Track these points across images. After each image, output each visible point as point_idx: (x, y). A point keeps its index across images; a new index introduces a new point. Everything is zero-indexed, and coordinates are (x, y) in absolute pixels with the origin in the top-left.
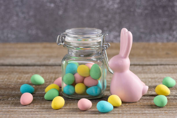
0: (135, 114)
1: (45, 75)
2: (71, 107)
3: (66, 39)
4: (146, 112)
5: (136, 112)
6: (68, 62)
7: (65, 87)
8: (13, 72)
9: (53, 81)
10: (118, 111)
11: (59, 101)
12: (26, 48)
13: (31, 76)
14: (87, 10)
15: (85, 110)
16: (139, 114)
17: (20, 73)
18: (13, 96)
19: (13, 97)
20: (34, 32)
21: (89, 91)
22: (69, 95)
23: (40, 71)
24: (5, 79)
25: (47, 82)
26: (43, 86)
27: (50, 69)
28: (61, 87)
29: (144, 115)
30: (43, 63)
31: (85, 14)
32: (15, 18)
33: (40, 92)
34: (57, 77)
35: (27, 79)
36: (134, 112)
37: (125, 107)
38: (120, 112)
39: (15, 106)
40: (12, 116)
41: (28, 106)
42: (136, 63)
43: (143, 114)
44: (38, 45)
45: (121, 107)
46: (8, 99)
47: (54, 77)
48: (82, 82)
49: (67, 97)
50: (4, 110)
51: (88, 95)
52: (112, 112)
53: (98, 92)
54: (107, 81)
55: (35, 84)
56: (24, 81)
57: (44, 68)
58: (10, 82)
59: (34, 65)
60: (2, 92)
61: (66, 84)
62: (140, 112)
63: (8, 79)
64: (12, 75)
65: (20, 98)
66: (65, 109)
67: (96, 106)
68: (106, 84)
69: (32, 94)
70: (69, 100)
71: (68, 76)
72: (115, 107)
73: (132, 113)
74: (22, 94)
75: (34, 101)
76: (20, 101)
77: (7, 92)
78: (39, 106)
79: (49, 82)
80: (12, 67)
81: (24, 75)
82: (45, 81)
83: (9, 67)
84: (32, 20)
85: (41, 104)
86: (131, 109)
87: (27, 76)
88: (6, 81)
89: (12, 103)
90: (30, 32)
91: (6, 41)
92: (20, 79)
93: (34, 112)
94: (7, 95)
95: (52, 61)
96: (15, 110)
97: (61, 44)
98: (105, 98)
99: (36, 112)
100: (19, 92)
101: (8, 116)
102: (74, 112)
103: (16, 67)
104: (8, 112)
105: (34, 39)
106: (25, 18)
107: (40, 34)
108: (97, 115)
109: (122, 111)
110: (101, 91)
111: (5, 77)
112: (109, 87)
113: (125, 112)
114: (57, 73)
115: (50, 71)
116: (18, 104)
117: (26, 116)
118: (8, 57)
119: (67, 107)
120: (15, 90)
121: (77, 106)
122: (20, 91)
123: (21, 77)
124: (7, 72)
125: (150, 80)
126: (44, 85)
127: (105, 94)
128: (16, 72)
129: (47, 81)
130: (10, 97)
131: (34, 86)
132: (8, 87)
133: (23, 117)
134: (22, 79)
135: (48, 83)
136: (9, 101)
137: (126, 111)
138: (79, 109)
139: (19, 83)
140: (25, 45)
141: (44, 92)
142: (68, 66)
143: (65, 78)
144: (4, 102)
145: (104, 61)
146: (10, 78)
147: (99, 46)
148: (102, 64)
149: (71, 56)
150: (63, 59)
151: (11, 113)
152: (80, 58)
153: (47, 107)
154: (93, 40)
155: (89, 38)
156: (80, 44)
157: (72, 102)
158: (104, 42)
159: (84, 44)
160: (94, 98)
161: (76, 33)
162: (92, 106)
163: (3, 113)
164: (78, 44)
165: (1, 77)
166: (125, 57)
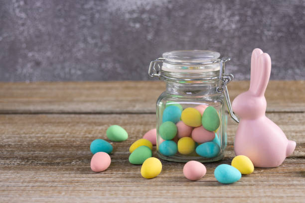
0: (277, 185)
1: (128, 127)
2: (172, 175)
3: (163, 67)
4: (295, 182)
5: (278, 183)
7: (161, 143)
8: (78, 123)
9: (141, 135)
10: (249, 181)
11: (153, 166)
12: (98, 88)
13: (106, 129)
14: (190, 33)
15: (195, 180)
16: (284, 186)
17: (90, 124)
18: (80, 158)
19: (80, 160)
20: (110, 66)
21: (199, 150)
22: (167, 157)
23: (121, 121)
24: (65, 133)
25: (132, 138)
26: (125, 144)
27: (136, 118)
28: (154, 145)
29: (292, 187)
30: (125, 110)
31: (186, 39)
32: (82, 45)
33: (122, 153)
34: (147, 129)
35: (100, 133)
36: (275, 183)
37: (259, 174)
38: (253, 183)
39: (82, 174)
40: (78, 188)
41: (103, 173)
42: (272, 109)
43: (289, 185)
44: (117, 85)
45: (253, 174)
46: (71, 162)
47: (142, 130)
48: (190, 136)
49: (165, 158)
50: (64, 179)
51: (197, 155)
52: (240, 183)
53: (215, 151)
54: (228, 136)
55: (112, 139)
56: (95, 135)
57: (127, 116)
58: (73, 137)
59: (111, 113)
60: (61, 152)
61: (164, 139)
62: (284, 183)
63: (71, 133)
64: (77, 128)
65: (90, 162)
66: (162, 177)
67: (213, 173)
68: (226, 141)
69: (110, 154)
70: (169, 165)
71: (167, 127)
72: (243, 175)
73: (273, 185)
74: (92, 155)
75: (112, 166)
76: (90, 165)
77: (69, 152)
78: (120, 173)
79: (135, 138)
80: (77, 116)
81: (96, 128)
82: (129, 136)
83: (73, 116)
84: (107, 49)
85: (124, 170)
86: (270, 178)
87: (100, 128)
88: (67, 137)
89: (78, 169)
90: (103, 65)
91: (68, 79)
92: (90, 133)
93: (113, 182)
94: (70, 157)
95: (138, 107)
96: (83, 179)
97: (155, 75)
98: (228, 161)
99: (115, 182)
100: (89, 152)
101: (71, 189)
102: (178, 183)
103: (83, 116)
104: (71, 182)
105: (110, 76)
106: (96, 45)
107: (119, 70)
108: (216, 188)
109: (255, 181)
110: (219, 149)
111: (66, 130)
112: (233, 145)
113: (260, 183)
114: (146, 124)
115: (135, 121)
116: (87, 170)
117: (101, 189)
118: (71, 101)
119: (166, 175)
120: (82, 149)
121: (183, 173)
122: (90, 151)
123: (92, 131)
124: (69, 123)
125: (294, 134)
126: (127, 142)
127: (225, 156)
128: (84, 123)
129: (133, 135)
130: (74, 160)
131: (112, 143)
132: (71, 145)
133: (95, 190)
135: (133, 139)
136: (73, 165)
137: (262, 182)
138: (185, 178)
139: (88, 139)
140: (97, 85)
141: (128, 153)
142: (167, 110)
143: (161, 129)
144: (64, 167)
145: (224, 102)
146: (74, 132)
147: (216, 78)
148: (222, 106)
149: (171, 94)
150: (158, 99)
151: (76, 184)
152: (186, 96)
153: (134, 175)
154: (206, 68)
155: (200, 64)
156: (185, 74)
157: (173, 166)
158: (223, 73)
159: (192, 74)
160: (209, 161)
161: (180, 57)
162: (206, 173)
163: (63, 184)
164: (182, 74)
165: (61, 131)
166: (259, 95)
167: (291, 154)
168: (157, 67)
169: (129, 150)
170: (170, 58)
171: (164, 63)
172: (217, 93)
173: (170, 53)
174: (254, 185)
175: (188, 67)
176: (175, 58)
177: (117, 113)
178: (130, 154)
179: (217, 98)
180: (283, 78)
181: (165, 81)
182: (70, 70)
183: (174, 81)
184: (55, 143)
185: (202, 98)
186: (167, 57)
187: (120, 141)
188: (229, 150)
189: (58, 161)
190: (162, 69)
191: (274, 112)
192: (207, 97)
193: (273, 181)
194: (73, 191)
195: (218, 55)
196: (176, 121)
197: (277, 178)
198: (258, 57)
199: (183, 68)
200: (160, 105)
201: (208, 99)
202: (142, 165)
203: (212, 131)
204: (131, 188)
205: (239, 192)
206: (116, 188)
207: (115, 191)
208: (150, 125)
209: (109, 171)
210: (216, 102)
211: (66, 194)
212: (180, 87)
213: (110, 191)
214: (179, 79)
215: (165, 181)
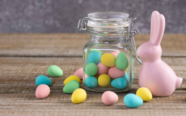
0: (168, 109)
1: (63, 67)
2: (94, 101)
3: (88, 24)
4: (181, 107)
5: (169, 107)
6: (91, 50)
7: (87, 79)
8: (27, 63)
9: (72, 73)
10: (149, 106)
11: (80, 94)
12: (43, 39)
13: (48, 68)
15: (110, 105)
16: (173, 109)
17: (36, 64)
18: (28, 89)
19: (28, 90)
20: (51, 22)
21: (113, 83)
22: (91, 88)
23: (59, 62)
24: (18, 71)
25: (66, 74)
26: (61, 79)
27: (69, 60)
28: (82, 80)
29: (179, 110)
30: (61, 54)
31: (107, 3)
32: (31, 7)
33: (59, 85)
34: (77, 68)
35: (43, 71)
36: (167, 107)
37: (156, 101)
38: (151, 107)
39: (30, 100)
40: (26, 110)
41: (44, 99)
42: (167, 54)
43: (177, 109)
44: (56, 36)
45: (151, 101)
46: (21, 92)
47: (73, 69)
48: (107, 73)
49: (89, 89)
50: (16, 104)
51: (112, 87)
52: (142, 107)
53: (125, 84)
54: (135, 73)
55: (52, 75)
56: (40, 72)
57: (63, 59)
58: (24, 74)
59: (51, 56)
60: (15, 84)
61: (88, 75)
62: (173, 107)
63: (22, 71)
64: (26, 67)
65: (35, 92)
66: (87, 103)
67: (123, 100)
68: (133, 77)
69: (49, 86)
70: (92, 94)
71: (90, 66)
72: (144, 102)
73: (165, 109)
74: (37, 86)
75: (51, 95)
76: (35, 94)
77: (20, 84)
78: (57, 99)
79: (68, 74)
80: (27, 58)
81: (40, 67)
82: (64, 73)
83: (23, 58)
84: (49, 10)
85: (59, 97)
86: (163, 104)
87: (43, 67)
88: (20, 73)
89: (27, 96)
90: (47, 22)
91: (21, 31)
92: (35, 71)
93: (51, 106)
94: (21, 88)
95: (71, 52)
96: (30, 103)
97: (83, 29)
98: (134, 91)
99: (53, 106)
100: (35, 85)
101: (21, 110)
102: (98, 107)
103: (31, 58)
104: (21, 106)
105: (51, 30)
106: (41, 7)
107: (58, 25)
108: (124, 110)
109: (153, 106)
110: (128, 83)
111: (18, 68)
112: (138, 80)
113: (156, 107)
114: (77, 64)
115: (69, 62)
116: (33, 97)
117: (42, 111)
118: (23, 48)
119: (89, 101)
120: (30, 82)
121: (101, 100)
122: (35, 83)
123: (37, 69)
124: (21, 63)
125: (182, 72)
126: (62, 77)
127: (132, 88)
128: (31, 63)
129: (66, 73)
130: (24, 90)
131: (51, 78)
132: (22, 79)
133: (38, 112)
134: (38, 70)
135: (66, 76)
136: (23, 94)
137: (158, 106)
138: (103, 103)
139: (34, 75)
140: (41, 36)
141: (62, 85)
142: (91, 55)
143: (86, 68)
144: (17, 95)
145: (132, 49)
146: (24, 70)
147: (126, 32)
148: (130, 52)
149: (93, 43)
150: (85, 47)
151: (25, 107)
152: (104, 45)
153: (67, 101)
154: (119, 24)
155: (115, 22)
156: (104, 29)
157: (94, 95)
158: (131, 28)
159: (109, 29)
160: (120, 91)
161: (100, 17)
162: (118, 100)
163: (16, 107)
164: (101, 29)
165: (15, 69)
166: (156, 44)
167: (179, 87)
168: (84, 24)
169: (63, 83)
170: (93, 17)
171: (89, 21)
172: (126, 42)
173: (93, 14)
174: (151, 109)
175: (107, 23)
176: (96, 17)
177: (56, 57)
178: (64, 86)
179: (127, 46)
180: (176, 32)
181: (89, 33)
182: (23, 25)
183: (96, 34)
184: (10, 78)
185: (115, 46)
186: (91, 16)
187: (57, 77)
188: (135, 83)
189: (12, 90)
190: (88, 25)
191: (168, 57)
192: (119, 45)
193: (166, 106)
194: (22, 112)
195: (128, 15)
196: (97, 63)
197: (169, 104)
198: (156, 17)
199: (102, 25)
200: (85, 51)
201: (120, 47)
202: (72, 94)
203: (123, 70)
204: (64, 110)
205: (141, 114)
206: (53, 110)
207: (53, 112)
208: (79, 65)
209: (49, 98)
210: (125, 49)
211: (17, 114)
212: (100, 38)
213: (49, 112)
214: (99, 32)
215: (88, 106)
